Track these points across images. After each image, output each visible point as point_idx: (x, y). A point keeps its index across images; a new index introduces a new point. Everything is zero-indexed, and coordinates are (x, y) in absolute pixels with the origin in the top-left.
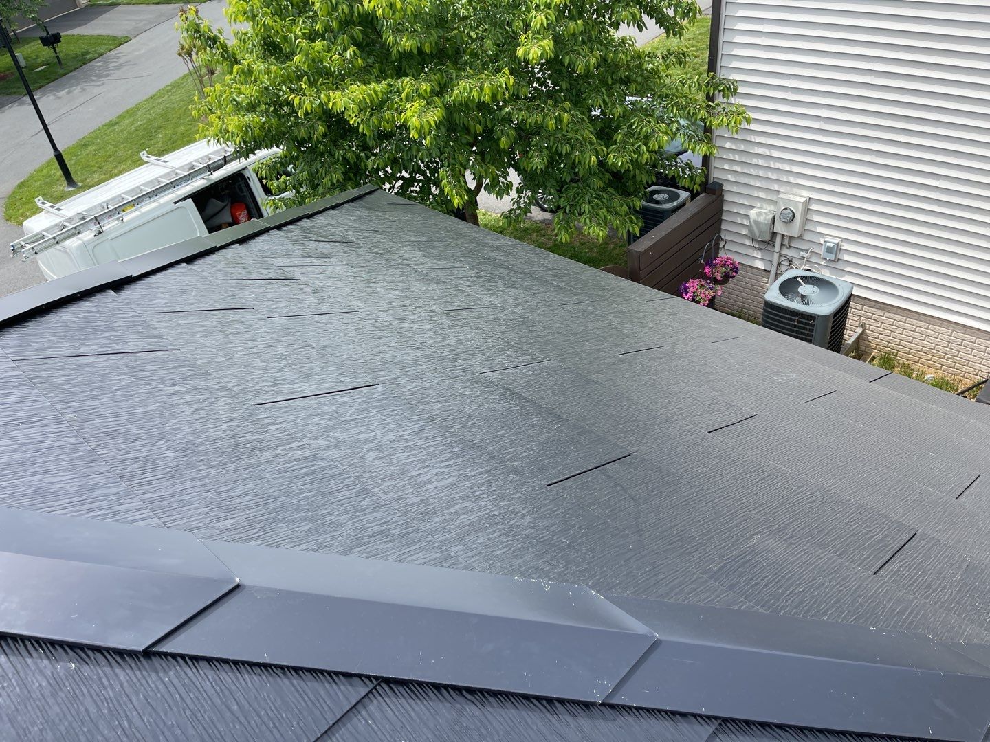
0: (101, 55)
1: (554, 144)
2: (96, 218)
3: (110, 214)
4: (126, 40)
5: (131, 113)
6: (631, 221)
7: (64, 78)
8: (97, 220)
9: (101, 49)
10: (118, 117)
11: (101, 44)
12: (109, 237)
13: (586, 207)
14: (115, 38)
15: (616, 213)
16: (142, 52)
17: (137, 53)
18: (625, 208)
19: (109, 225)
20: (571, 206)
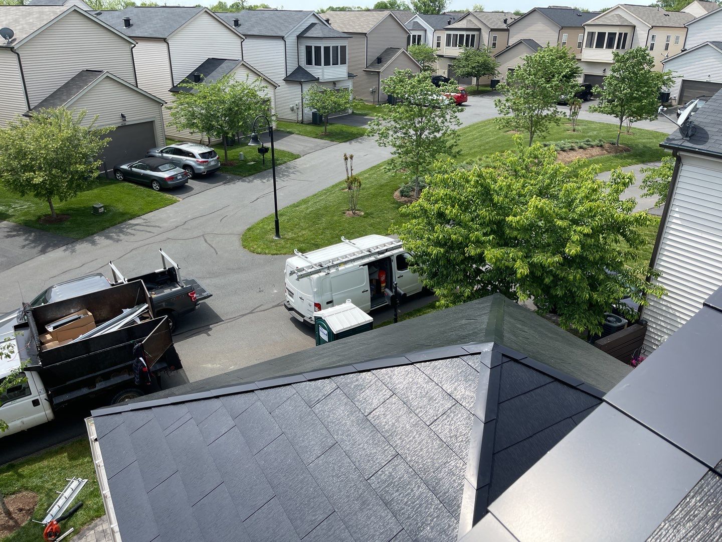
0: (285, 162)
1: (569, 286)
2: (328, 267)
3: (334, 266)
4: (298, 157)
5: (305, 201)
6: (598, 328)
7: (265, 172)
8: (329, 268)
9: (285, 159)
10: (298, 203)
11: (285, 156)
12: (331, 276)
13: (577, 316)
14: (292, 154)
15: (592, 323)
16: (308, 166)
17: (305, 166)
18: (596, 322)
19: (333, 270)
20: (569, 314)
